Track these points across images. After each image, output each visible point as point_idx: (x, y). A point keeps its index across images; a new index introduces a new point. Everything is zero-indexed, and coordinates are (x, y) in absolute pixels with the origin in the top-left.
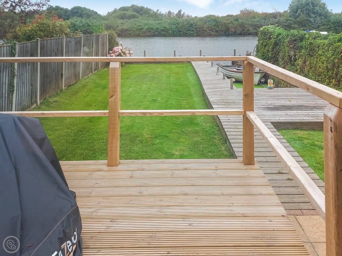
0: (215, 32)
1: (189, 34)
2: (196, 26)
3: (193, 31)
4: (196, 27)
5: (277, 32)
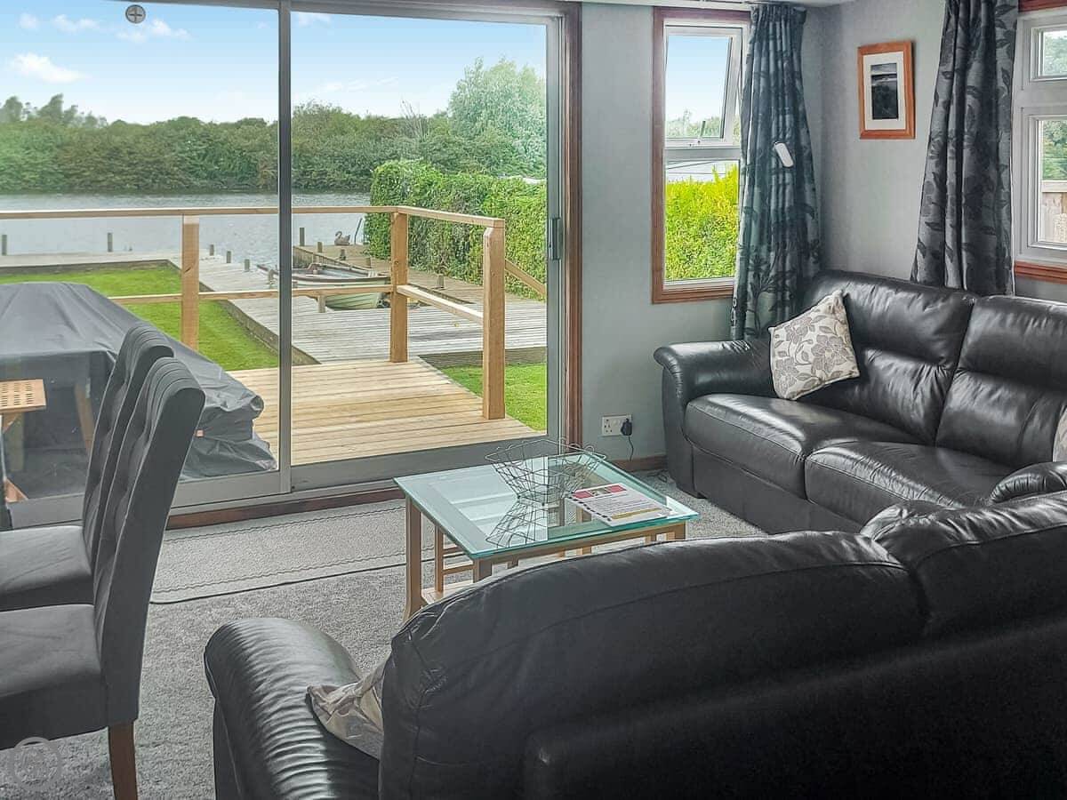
0: (206, 178)
1: (104, 184)
2: (132, 156)
3: (121, 173)
4: (135, 159)
5: (423, 178)
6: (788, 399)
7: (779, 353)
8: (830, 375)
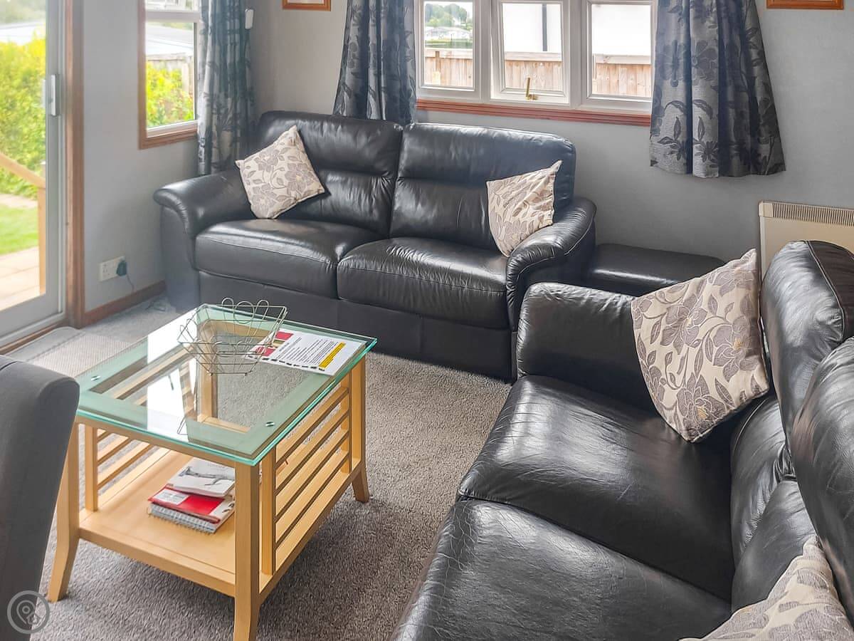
6: (268, 218)
7: (254, 181)
8: (302, 194)
